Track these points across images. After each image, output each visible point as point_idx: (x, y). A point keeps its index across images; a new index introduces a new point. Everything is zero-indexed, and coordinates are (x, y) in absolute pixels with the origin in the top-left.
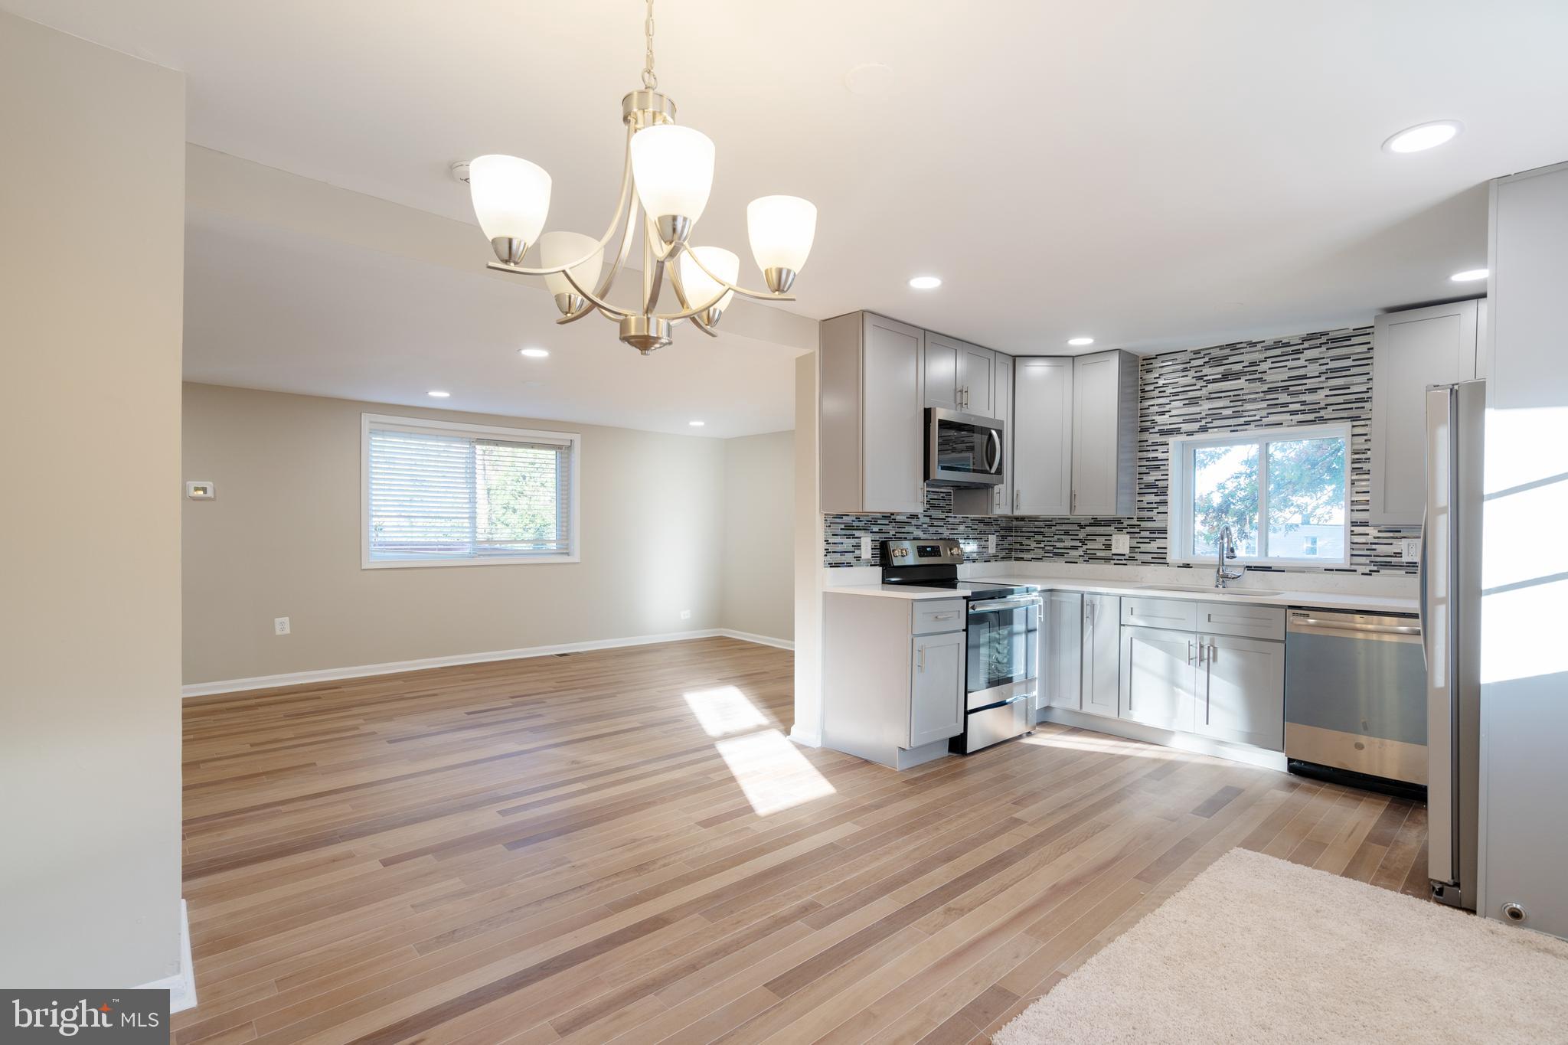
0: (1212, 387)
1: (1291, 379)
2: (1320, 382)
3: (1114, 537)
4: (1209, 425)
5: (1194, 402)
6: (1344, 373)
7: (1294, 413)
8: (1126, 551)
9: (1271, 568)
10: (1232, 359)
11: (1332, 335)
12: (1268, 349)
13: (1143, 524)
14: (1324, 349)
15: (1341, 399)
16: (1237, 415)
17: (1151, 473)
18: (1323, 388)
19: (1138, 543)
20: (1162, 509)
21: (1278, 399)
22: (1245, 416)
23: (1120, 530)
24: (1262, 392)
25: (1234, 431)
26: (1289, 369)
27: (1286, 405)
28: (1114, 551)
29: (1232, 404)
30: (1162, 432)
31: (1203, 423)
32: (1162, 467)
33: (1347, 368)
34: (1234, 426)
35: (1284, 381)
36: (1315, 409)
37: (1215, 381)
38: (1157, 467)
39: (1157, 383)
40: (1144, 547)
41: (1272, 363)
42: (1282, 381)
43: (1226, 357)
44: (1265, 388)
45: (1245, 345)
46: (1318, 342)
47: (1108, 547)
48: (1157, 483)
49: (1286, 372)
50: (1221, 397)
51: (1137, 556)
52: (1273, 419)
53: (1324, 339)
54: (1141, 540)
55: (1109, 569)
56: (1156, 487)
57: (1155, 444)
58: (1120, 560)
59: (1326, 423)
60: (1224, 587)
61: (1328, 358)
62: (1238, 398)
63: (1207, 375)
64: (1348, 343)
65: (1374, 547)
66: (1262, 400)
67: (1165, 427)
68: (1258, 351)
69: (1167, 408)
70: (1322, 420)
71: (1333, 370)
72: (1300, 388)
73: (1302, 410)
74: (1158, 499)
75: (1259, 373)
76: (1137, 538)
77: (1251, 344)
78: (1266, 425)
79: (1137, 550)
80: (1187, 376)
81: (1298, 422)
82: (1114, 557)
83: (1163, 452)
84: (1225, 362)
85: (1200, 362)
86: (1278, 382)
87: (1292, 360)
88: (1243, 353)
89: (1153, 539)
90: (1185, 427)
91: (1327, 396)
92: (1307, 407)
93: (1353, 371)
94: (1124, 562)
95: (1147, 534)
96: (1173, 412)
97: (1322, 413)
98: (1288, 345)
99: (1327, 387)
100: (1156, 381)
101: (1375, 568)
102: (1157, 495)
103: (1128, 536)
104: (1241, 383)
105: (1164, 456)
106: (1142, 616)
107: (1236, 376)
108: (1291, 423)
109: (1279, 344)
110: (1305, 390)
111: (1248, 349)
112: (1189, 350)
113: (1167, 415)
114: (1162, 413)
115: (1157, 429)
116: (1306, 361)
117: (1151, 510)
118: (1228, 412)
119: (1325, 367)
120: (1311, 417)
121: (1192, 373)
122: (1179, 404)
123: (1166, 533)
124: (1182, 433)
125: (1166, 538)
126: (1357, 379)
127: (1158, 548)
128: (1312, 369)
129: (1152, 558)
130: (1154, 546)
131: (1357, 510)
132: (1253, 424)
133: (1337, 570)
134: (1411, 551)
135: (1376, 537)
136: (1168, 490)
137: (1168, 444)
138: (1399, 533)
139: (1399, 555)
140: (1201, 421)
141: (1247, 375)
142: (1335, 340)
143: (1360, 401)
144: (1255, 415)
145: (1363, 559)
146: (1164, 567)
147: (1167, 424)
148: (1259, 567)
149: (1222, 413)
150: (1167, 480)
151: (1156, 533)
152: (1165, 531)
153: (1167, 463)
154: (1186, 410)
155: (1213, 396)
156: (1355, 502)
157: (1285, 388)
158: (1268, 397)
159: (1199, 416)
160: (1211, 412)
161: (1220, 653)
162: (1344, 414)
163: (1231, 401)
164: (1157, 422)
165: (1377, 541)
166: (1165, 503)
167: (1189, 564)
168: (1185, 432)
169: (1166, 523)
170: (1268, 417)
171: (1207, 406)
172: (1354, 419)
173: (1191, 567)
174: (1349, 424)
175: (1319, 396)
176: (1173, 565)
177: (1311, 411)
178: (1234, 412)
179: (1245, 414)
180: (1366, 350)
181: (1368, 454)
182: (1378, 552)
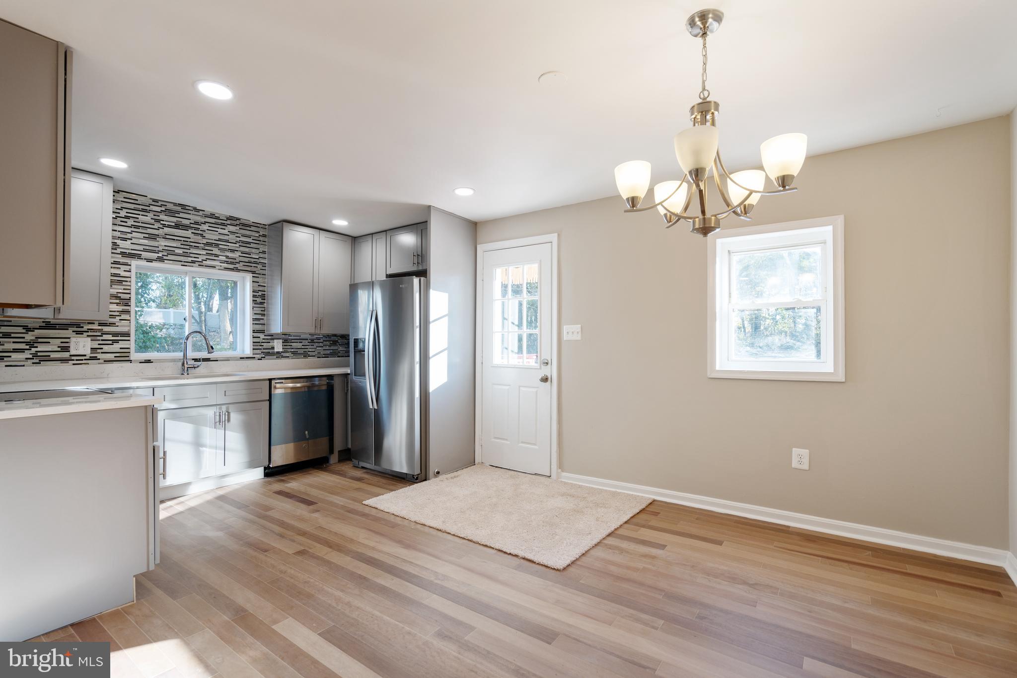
0: (167, 230)
1: (219, 240)
2: (236, 247)
3: (73, 340)
4: (165, 258)
5: (153, 237)
6: (248, 245)
7: (222, 262)
8: (88, 352)
9: (209, 359)
10: (181, 215)
11: (242, 221)
12: (206, 216)
13: (106, 329)
14: (238, 228)
15: (247, 260)
16: (185, 255)
18: (237, 251)
19: (99, 344)
20: (123, 317)
21: (212, 251)
22: (192, 257)
23: (80, 333)
24: (203, 244)
25: (184, 265)
26: (220, 234)
27: (218, 255)
28: (73, 352)
29: (182, 246)
30: (124, 254)
31: (160, 255)
32: (124, 283)
33: (249, 243)
34: (184, 262)
35: (217, 240)
36: (234, 262)
37: (169, 226)
38: (121, 282)
39: (119, 213)
40: (106, 348)
41: (209, 226)
42: (215, 240)
43: (178, 212)
44: (205, 241)
45: (192, 209)
46: (235, 223)
47: (66, 349)
48: (119, 295)
49: (216, 235)
50: (174, 240)
51: (99, 356)
52: (209, 263)
53: (238, 222)
54: (104, 342)
55: (68, 368)
56: (120, 298)
58: (80, 359)
59: (240, 271)
60: (188, 374)
61: (240, 233)
62: (186, 243)
63: (163, 221)
64: (248, 228)
65: (262, 344)
66: (202, 249)
67: (128, 251)
68: (200, 216)
69: (129, 236)
70: (237, 270)
71: (243, 242)
72: (225, 247)
73: (226, 261)
74: (120, 308)
75: (201, 230)
76: (99, 340)
77: (195, 209)
78: (206, 266)
79: (99, 351)
80: (147, 216)
81: (225, 268)
82: (73, 358)
84: (177, 215)
85: (158, 209)
86: (213, 240)
87: (222, 228)
88: (190, 214)
89: (117, 341)
90: (144, 254)
91: (239, 256)
92: (230, 260)
93: (252, 245)
94: (86, 362)
95: (110, 337)
96: (134, 241)
97: (237, 265)
98: (218, 218)
99: (240, 251)
100: (118, 211)
101: (264, 356)
102: (119, 304)
103: (89, 339)
104: (188, 233)
105: (127, 274)
106: (173, 401)
107: (186, 228)
108: (220, 268)
109: (212, 216)
110: (228, 249)
111: (193, 212)
112: (149, 196)
113: (129, 242)
114: (125, 239)
115: (119, 251)
116: (229, 231)
117: (114, 316)
118: (178, 251)
119: (238, 239)
120: (231, 266)
121: (151, 215)
122: (142, 236)
123: (130, 336)
124: (142, 259)
125: (129, 340)
126: (254, 250)
127: (121, 348)
128: (232, 238)
129: (115, 357)
130: (116, 347)
131: (255, 324)
132: (197, 264)
133: (246, 358)
134: (278, 346)
135: (263, 339)
136: (130, 302)
137: (130, 265)
138: (273, 337)
139: (273, 348)
140: (158, 253)
141: (192, 229)
142: (244, 225)
143: (255, 263)
144: (198, 258)
145: (258, 351)
146: (128, 364)
147: (129, 249)
148: (203, 359)
149: (174, 251)
150: (130, 294)
151: (118, 336)
152: (128, 335)
153: (130, 282)
154: (146, 242)
155: (167, 237)
156: (254, 319)
157: (217, 245)
158: (206, 248)
159: (157, 249)
160: (166, 248)
161: (232, 415)
162: (249, 269)
163: (181, 244)
164: (119, 245)
165: (264, 341)
166: (128, 312)
167: (150, 360)
168: (145, 259)
169: (129, 328)
170: (206, 261)
171: (163, 243)
172: (253, 272)
173: (152, 362)
174: (251, 275)
175: (236, 255)
176: (136, 361)
177: (232, 263)
178: (183, 252)
179: (191, 255)
180: (258, 235)
181: (260, 293)
182: (264, 347)
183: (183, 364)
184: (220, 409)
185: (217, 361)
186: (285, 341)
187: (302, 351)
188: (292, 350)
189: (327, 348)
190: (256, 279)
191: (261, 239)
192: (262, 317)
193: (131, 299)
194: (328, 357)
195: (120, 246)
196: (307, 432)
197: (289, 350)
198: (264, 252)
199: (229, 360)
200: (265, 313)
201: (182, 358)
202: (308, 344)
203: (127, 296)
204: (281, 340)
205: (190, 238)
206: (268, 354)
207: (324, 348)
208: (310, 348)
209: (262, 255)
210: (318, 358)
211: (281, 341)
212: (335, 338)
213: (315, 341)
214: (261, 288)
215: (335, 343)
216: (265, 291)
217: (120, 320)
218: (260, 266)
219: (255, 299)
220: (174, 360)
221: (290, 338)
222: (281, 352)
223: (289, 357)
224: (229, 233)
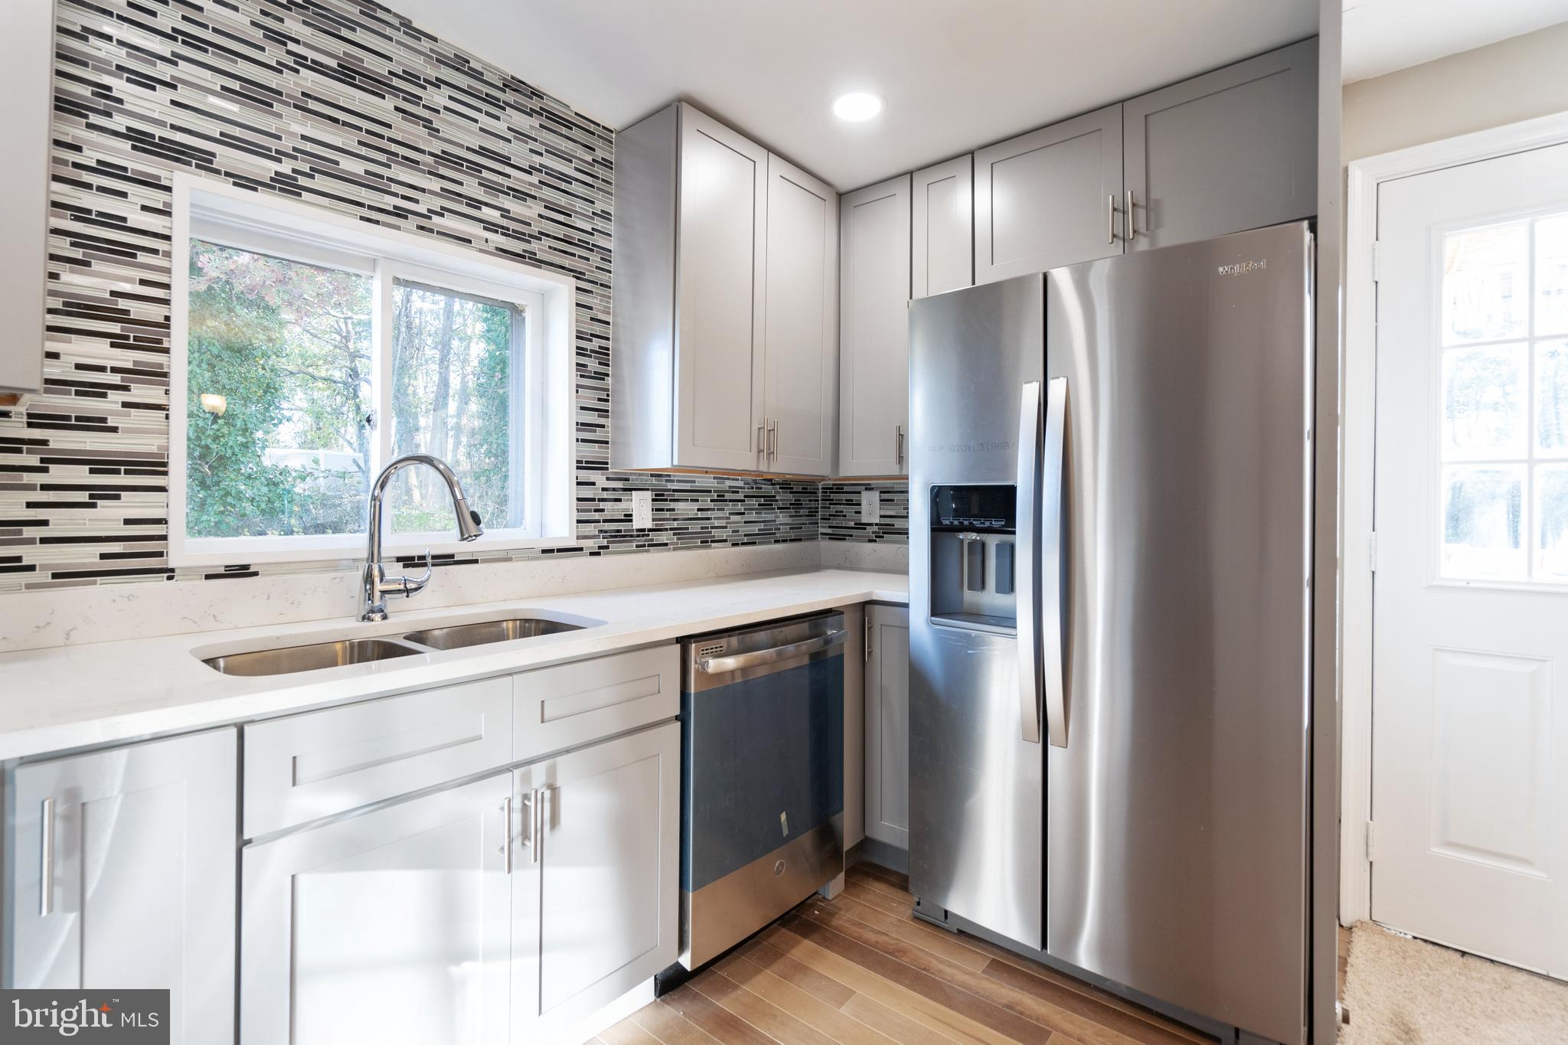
0: (310, 80)
1: (483, 151)
2: (531, 184)
4: (302, 181)
5: (256, 95)
6: (563, 186)
7: (490, 226)
9: (452, 556)
10: (361, 37)
11: (546, 103)
12: (441, 61)
14: (535, 122)
15: (561, 231)
16: (373, 182)
17: (96, 266)
18: (535, 198)
19: (31, 506)
20: (140, 392)
21: (461, 184)
22: (396, 195)
24: (431, 154)
25: (369, 220)
26: (481, 129)
27: (476, 204)
29: (363, 151)
30: (140, 141)
31: (286, 167)
32: (142, 258)
33: (568, 179)
34: (370, 208)
35: (474, 151)
36: (524, 234)
37: (317, 68)
38: (126, 253)
40: (62, 522)
42: (468, 149)
44: (437, 147)
46: (528, 103)
48: (122, 304)
49: (473, 133)
50: (336, 121)
52: (449, 223)
53: (535, 104)
56: (121, 316)
57: (104, 168)
59: (540, 267)
60: (385, 617)
61: (542, 143)
63: (296, 41)
64: (568, 133)
65: (602, 505)
66: (430, 173)
67: (158, 132)
69: (165, 72)
70: (532, 260)
71: (547, 171)
72: (500, 179)
73: (503, 227)
75: (425, 106)
76: (31, 488)
78: (439, 233)
79: (28, 532)
81: (497, 249)
83: (144, 208)
86: (462, 146)
87: (488, 114)
88: (390, 39)
89: (112, 493)
90: (225, 156)
91: (540, 216)
92: (513, 225)
96: (183, 94)
97: (534, 246)
98: (477, 75)
99: (541, 200)
101: (605, 542)
102: (118, 342)
104: (384, 107)
105: (154, 223)
106: (339, 775)
108: (485, 246)
109: (463, 66)
110: (509, 188)
111: (401, 37)
113: (163, 94)
115: (119, 122)
116: (509, 129)
117: (98, 391)
118: (348, 165)
119: (537, 159)
120: (517, 246)
123: (165, 473)
124: (218, 172)
125: (163, 489)
126: (579, 205)
127: (127, 522)
128: (518, 152)
129: (103, 556)
130: (108, 517)
131: (583, 441)
132: (413, 221)
133: (560, 550)
134: (641, 510)
135: (604, 489)
136: (168, 335)
137: (168, 189)
138: (628, 485)
139: (628, 518)
140: (280, 161)
141: (398, 96)
142: (552, 116)
143: (582, 244)
144: (417, 201)
145: (591, 529)
146: (159, 583)
147: (162, 124)
148: (434, 557)
149: (337, 163)
150: (166, 302)
151: (118, 472)
152: (157, 466)
153: (168, 254)
154: (230, 108)
155: (312, 105)
156: (582, 426)
157: (477, 168)
158: (443, 171)
159: (273, 144)
160: (308, 147)
161: (566, 799)
162: (567, 262)
163: (360, 143)
164: (120, 101)
165: (605, 495)
166: (159, 375)
167: (246, 567)
168: (227, 174)
169: (163, 442)
170: (442, 215)
171: (295, 126)
172: (578, 275)
173: (256, 574)
174: (573, 282)
175: (529, 211)
176: (190, 572)
177: (518, 236)
178: (367, 172)
179: (394, 188)
180: (589, 159)
181: (596, 344)
182: (607, 515)
183: (369, 578)
184: (526, 779)
185: (476, 561)
186: (659, 497)
187: (694, 527)
188: (675, 524)
189: (753, 516)
190: (585, 299)
191: (599, 171)
192: (601, 421)
193: (173, 323)
194: (754, 543)
195: (126, 106)
196: (783, 816)
197: (668, 525)
198: (605, 216)
199: (509, 559)
200: (609, 406)
201: (365, 554)
202: (712, 505)
203: (155, 312)
204: (650, 493)
205: (390, 126)
206: (618, 536)
207: (747, 517)
208: (717, 517)
209: (600, 224)
210: (733, 545)
211: (648, 495)
212: (768, 489)
213: (728, 496)
214: (598, 329)
215: (768, 502)
216: (608, 339)
217: (125, 405)
218: (595, 258)
219: (583, 360)
220: (331, 565)
221: (670, 486)
222: (650, 530)
223: (666, 544)
224: (509, 135)
